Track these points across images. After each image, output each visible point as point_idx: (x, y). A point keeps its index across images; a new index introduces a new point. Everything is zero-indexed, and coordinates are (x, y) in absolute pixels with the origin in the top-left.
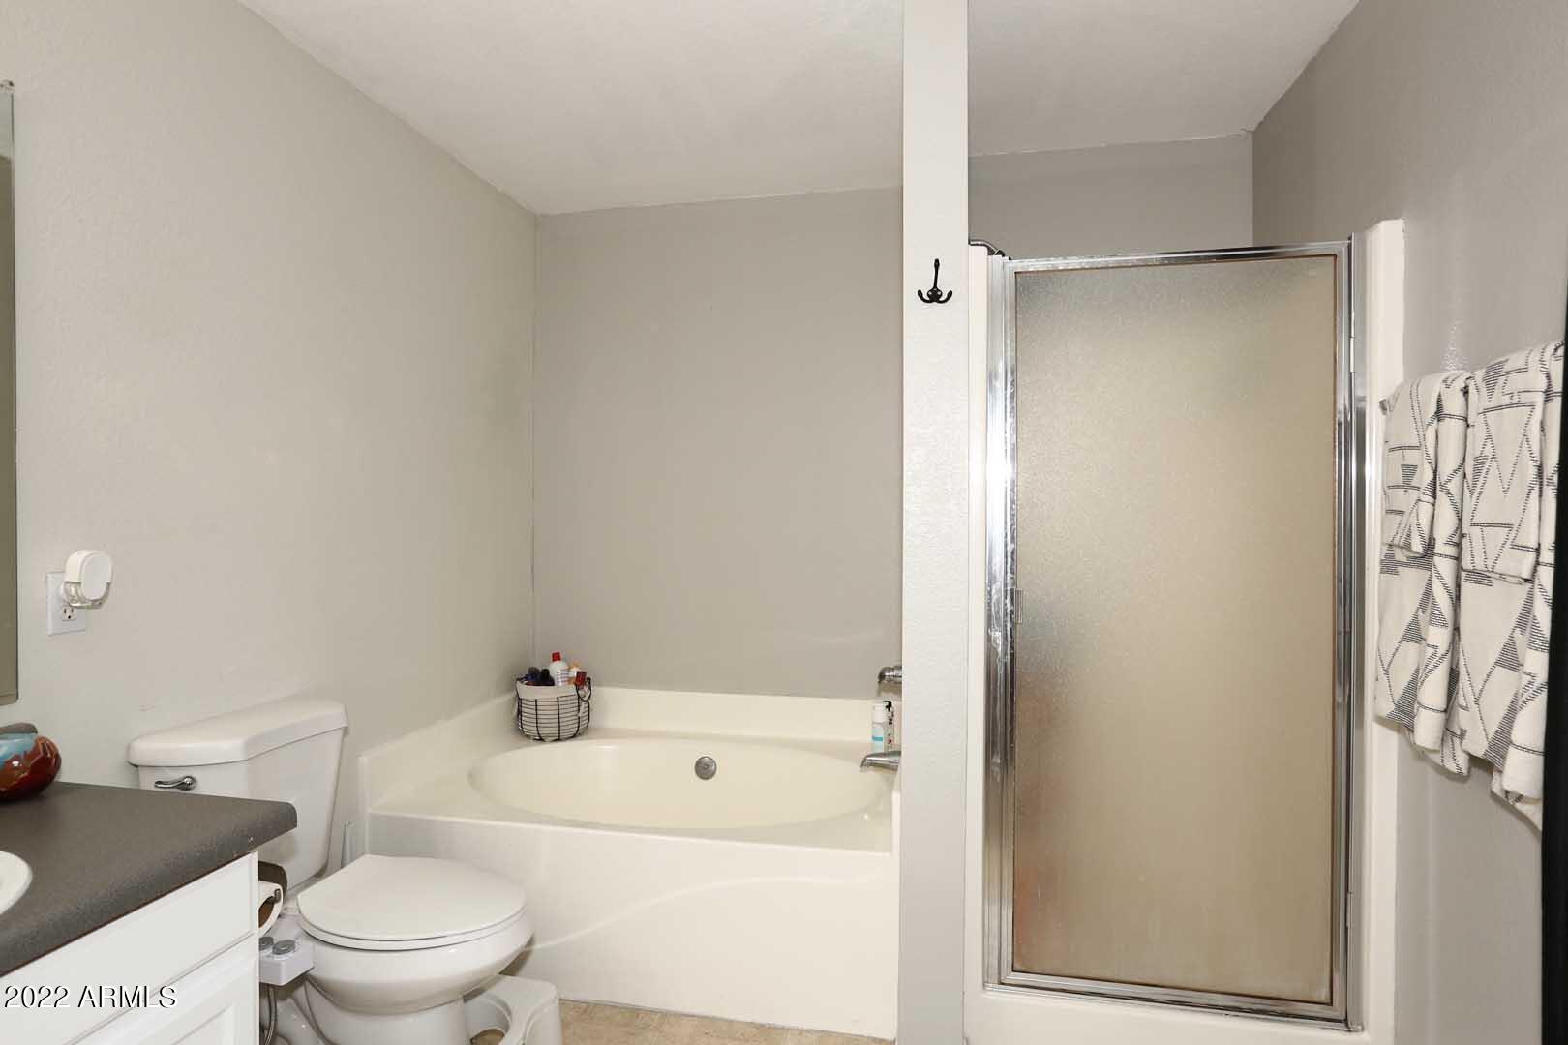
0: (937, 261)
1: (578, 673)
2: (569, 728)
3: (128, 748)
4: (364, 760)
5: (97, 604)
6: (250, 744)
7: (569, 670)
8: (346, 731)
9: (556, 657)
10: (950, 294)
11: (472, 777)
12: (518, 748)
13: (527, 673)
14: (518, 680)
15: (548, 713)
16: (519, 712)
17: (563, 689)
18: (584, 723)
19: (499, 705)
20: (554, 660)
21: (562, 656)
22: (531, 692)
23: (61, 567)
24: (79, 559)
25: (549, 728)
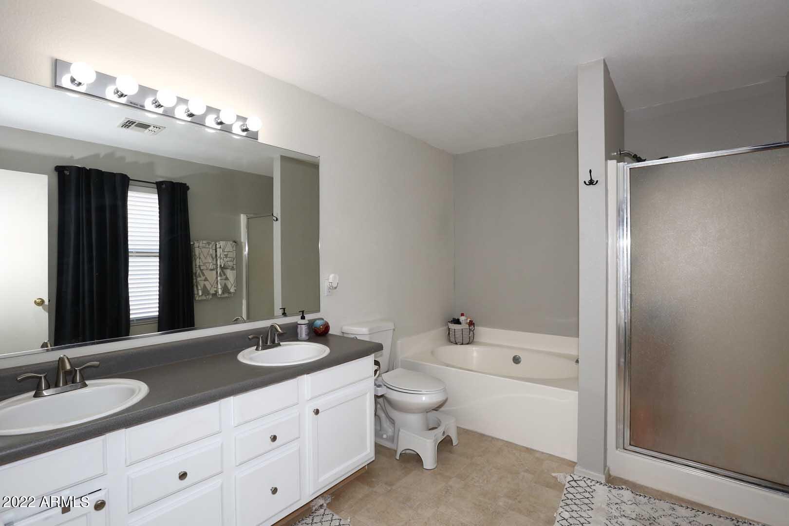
0: (590, 170)
1: (470, 321)
2: (466, 340)
3: (341, 328)
4: (399, 342)
5: (336, 288)
6: (370, 330)
7: (467, 319)
8: (394, 330)
9: (462, 315)
10: (597, 182)
11: (432, 353)
12: (449, 345)
13: (452, 319)
14: (449, 322)
15: (458, 334)
16: (449, 333)
17: (464, 326)
18: (472, 338)
19: (441, 331)
20: (462, 316)
21: (465, 314)
22: (453, 326)
23: (328, 278)
24: (332, 276)
25: (459, 340)
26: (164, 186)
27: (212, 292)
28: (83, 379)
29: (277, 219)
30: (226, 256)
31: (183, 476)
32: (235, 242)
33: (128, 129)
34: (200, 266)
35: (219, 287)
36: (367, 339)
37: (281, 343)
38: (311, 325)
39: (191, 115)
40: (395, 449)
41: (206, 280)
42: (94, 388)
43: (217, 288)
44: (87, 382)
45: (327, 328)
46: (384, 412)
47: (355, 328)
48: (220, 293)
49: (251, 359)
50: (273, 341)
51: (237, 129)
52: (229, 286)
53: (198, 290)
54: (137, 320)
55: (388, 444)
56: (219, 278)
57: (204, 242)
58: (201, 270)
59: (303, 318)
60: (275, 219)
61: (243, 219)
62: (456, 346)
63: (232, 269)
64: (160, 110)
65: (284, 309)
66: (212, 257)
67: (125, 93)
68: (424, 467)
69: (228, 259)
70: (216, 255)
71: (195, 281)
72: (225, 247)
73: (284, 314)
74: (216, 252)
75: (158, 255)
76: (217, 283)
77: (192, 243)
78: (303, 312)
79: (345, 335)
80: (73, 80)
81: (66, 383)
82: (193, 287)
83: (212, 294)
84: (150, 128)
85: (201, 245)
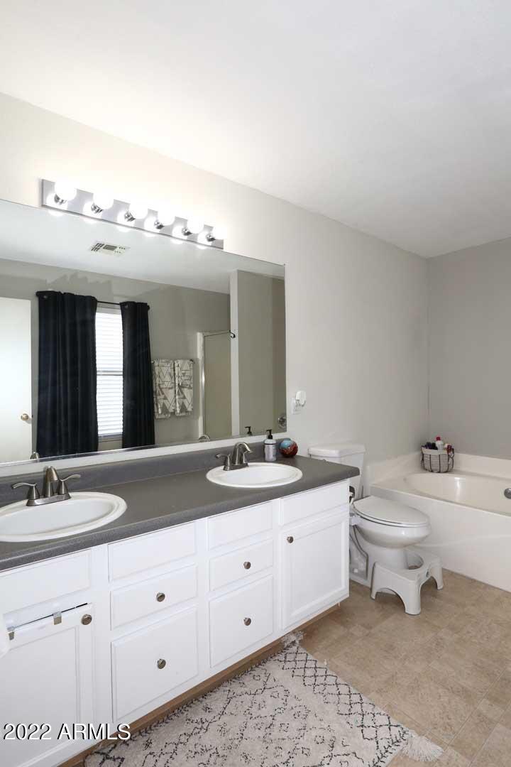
1: (448, 446)
2: (444, 468)
3: (309, 450)
5: (303, 406)
6: (340, 452)
7: (444, 444)
8: (365, 454)
9: (438, 439)
11: (405, 480)
12: (423, 472)
13: (426, 444)
14: (424, 447)
15: (435, 461)
16: (423, 460)
17: (442, 451)
18: (451, 466)
19: (415, 455)
21: (441, 438)
22: (427, 452)
23: (294, 395)
24: (299, 393)
25: (435, 467)
26: (127, 307)
27: (171, 410)
28: (67, 490)
29: (234, 336)
30: (184, 374)
31: (161, 597)
32: (191, 360)
33: (98, 252)
34: (159, 384)
35: (178, 405)
36: (337, 461)
37: (249, 464)
38: (278, 445)
39: (160, 227)
40: (370, 586)
41: (165, 398)
42: (78, 500)
43: (176, 407)
44: (71, 494)
45: (295, 448)
46: (355, 544)
47: (323, 450)
48: (178, 412)
49: (220, 479)
50: (241, 461)
51: (202, 239)
52: (187, 405)
53: (158, 409)
54: (105, 436)
55: (361, 581)
56: (177, 397)
57: (163, 361)
58: (161, 389)
59: (270, 437)
60: (232, 335)
61: (199, 337)
62: (431, 474)
63: (190, 388)
64: (132, 223)
65: (250, 428)
66: (170, 375)
67: (102, 208)
68: (406, 611)
69: (186, 378)
70: (175, 374)
71: (155, 399)
72: (183, 365)
73: (250, 433)
74: (174, 370)
75: (122, 373)
76: (175, 401)
77: (152, 362)
78: (270, 431)
79: (313, 457)
80: (57, 199)
81: (53, 494)
82: (153, 404)
83: (171, 413)
84: (116, 250)
85: (160, 364)
